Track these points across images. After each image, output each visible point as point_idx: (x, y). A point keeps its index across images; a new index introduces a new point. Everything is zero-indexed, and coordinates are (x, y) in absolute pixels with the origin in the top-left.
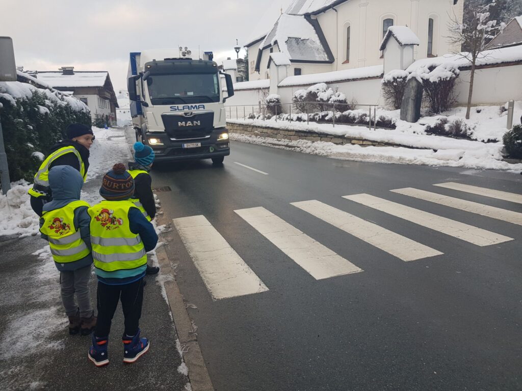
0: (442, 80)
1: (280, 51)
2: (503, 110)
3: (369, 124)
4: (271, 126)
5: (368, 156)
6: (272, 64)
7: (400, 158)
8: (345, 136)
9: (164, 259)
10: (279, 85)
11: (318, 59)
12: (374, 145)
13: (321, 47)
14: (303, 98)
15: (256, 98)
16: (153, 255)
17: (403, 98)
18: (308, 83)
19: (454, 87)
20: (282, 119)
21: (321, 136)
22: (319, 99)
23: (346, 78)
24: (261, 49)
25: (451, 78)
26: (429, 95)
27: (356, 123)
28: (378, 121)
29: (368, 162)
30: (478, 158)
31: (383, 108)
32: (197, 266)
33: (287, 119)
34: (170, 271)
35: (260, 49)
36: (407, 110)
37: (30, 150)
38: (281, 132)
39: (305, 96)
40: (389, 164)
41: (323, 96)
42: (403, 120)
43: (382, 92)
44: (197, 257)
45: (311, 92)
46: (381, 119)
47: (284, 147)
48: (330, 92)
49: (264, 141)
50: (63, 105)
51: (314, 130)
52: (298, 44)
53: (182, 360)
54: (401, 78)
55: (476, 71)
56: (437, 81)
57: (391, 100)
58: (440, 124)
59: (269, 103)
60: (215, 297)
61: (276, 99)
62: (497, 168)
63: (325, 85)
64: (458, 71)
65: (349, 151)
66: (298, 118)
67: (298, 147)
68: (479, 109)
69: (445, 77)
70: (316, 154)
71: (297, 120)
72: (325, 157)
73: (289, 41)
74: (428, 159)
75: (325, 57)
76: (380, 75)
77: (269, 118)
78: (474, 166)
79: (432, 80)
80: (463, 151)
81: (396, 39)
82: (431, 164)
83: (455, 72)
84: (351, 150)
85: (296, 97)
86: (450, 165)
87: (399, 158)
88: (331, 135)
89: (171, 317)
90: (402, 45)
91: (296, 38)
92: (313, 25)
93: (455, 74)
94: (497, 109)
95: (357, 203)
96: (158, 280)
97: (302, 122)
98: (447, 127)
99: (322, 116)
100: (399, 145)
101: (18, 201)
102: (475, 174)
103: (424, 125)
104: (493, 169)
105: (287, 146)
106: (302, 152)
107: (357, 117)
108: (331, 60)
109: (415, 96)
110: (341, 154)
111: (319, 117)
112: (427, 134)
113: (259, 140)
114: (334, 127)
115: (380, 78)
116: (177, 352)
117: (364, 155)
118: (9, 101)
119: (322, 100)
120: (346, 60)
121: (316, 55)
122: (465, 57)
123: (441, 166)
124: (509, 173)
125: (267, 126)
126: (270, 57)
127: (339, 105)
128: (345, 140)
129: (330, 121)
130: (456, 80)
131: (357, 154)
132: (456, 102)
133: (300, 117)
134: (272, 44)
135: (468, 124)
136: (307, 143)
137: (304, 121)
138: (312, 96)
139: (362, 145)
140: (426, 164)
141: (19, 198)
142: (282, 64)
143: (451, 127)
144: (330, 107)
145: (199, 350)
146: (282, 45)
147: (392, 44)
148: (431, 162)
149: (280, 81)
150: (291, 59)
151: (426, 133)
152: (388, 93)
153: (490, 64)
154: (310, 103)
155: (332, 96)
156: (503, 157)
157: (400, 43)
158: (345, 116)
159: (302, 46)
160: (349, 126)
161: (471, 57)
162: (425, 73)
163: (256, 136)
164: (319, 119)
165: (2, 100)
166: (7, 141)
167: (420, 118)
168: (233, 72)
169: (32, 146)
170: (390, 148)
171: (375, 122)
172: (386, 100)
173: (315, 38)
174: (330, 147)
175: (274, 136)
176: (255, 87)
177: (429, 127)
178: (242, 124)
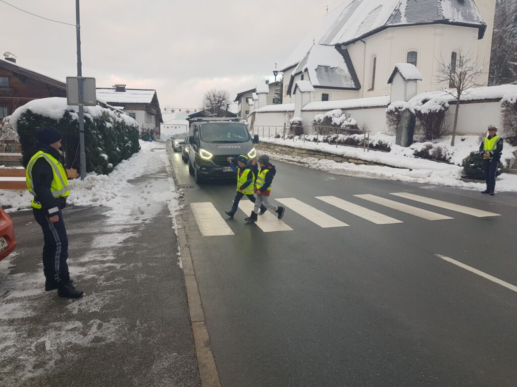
0: (432, 112)
4: (289, 145)
5: (358, 172)
6: (297, 90)
7: (381, 175)
8: (344, 156)
9: (179, 220)
10: (303, 109)
11: (345, 86)
12: (366, 164)
13: (349, 75)
14: (321, 122)
15: (282, 120)
18: (328, 109)
19: (446, 118)
20: (302, 139)
21: (326, 154)
22: (333, 123)
25: (440, 110)
26: (423, 124)
27: (359, 145)
28: (377, 145)
29: (356, 177)
30: (442, 177)
31: (386, 134)
33: (306, 139)
35: (292, 75)
36: (401, 137)
37: (99, 152)
38: (296, 150)
39: (322, 120)
41: (337, 121)
42: (398, 144)
43: (386, 119)
44: (199, 220)
45: (327, 117)
46: (379, 143)
47: (296, 163)
48: (343, 117)
49: (282, 157)
50: (120, 121)
52: (327, 71)
55: (460, 105)
57: (393, 127)
58: (425, 149)
59: (292, 124)
60: (203, 235)
61: (299, 122)
62: (453, 185)
63: (341, 111)
64: (447, 105)
65: (345, 168)
67: (307, 164)
68: (464, 138)
69: (434, 110)
70: (320, 170)
71: (313, 141)
72: (326, 173)
73: (318, 69)
74: (402, 176)
75: (352, 84)
76: (387, 104)
77: (291, 138)
78: (436, 183)
79: (423, 112)
80: (432, 171)
81: (401, 75)
82: (406, 180)
83: (445, 105)
84: (347, 167)
85: (315, 121)
86: (418, 182)
88: (333, 154)
89: (178, 240)
90: (405, 80)
91: (325, 67)
92: (343, 55)
93: (445, 107)
96: (174, 227)
97: (317, 142)
98: (431, 152)
99: (334, 138)
100: (384, 165)
101: (91, 185)
102: (434, 189)
103: (413, 149)
104: (450, 186)
105: (299, 162)
106: (310, 167)
107: (360, 140)
108: (358, 87)
109: (409, 124)
111: (331, 139)
113: (278, 157)
114: (337, 147)
115: (386, 107)
117: (355, 172)
118: (89, 119)
119: (335, 124)
120: (371, 87)
121: (344, 82)
122: (450, 93)
123: (411, 182)
125: (286, 144)
126: (296, 84)
127: (350, 129)
128: (344, 159)
130: (446, 112)
131: (350, 171)
132: (447, 131)
133: (316, 138)
134: (303, 71)
135: (448, 150)
136: (314, 160)
137: (319, 142)
138: (328, 120)
139: (357, 164)
140: (400, 180)
141: (91, 183)
142: (306, 91)
143: (434, 152)
144: (343, 131)
146: (312, 73)
147: (397, 78)
149: (304, 104)
150: (319, 85)
151: (414, 156)
152: (391, 120)
153: (475, 100)
154: (326, 126)
155: (345, 121)
156: (462, 177)
157: (404, 78)
158: (351, 139)
159: (330, 73)
160: (354, 148)
161: (456, 94)
162: (418, 105)
163: (276, 153)
164: (331, 141)
165: (86, 118)
166: (86, 145)
167: (412, 144)
168: (265, 96)
169: (101, 149)
170: (377, 167)
171: (374, 145)
172: (389, 127)
173: (344, 66)
174: (331, 164)
175: (290, 153)
176: (282, 109)
177: (416, 151)
178: (266, 142)
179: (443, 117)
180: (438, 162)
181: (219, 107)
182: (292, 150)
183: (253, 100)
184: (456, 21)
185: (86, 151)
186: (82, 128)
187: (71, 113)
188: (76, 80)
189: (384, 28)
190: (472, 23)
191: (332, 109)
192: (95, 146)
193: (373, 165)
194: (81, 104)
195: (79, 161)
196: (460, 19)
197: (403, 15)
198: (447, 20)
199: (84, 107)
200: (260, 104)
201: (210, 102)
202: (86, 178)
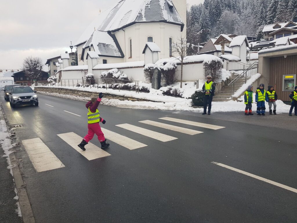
1: (94, 50)
2: (195, 84)
4: (88, 91)
5: (135, 106)
6: (89, 57)
7: (149, 107)
8: (125, 96)
10: (93, 68)
11: (115, 55)
12: (138, 101)
13: (117, 49)
15: (81, 75)
17: (153, 77)
18: (108, 68)
20: (95, 87)
21: (113, 96)
22: (113, 77)
24: (84, 48)
25: (173, 68)
26: (165, 76)
27: (131, 89)
28: (141, 89)
29: (134, 109)
30: (182, 106)
31: (145, 82)
33: (97, 87)
36: (154, 84)
38: (93, 94)
39: (107, 75)
40: (144, 110)
41: (115, 75)
42: (153, 88)
43: (144, 74)
45: (110, 73)
48: (119, 73)
49: (84, 99)
52: (104, 47)
54: (152, 67)
55: (183, 65)
56: (167, 70)
57: (148, 78)
58: (168, 90)
59: (87, 78)
61: (92, 76)
62: (189, 110)
63: (117, 70)
64: (176, 65)
68: (186, 83)
69: (170, 68)
70: (110, 106)
71: (102, 88)
72: (115, 107)
73: (99, 45)
74: (161, 107)
75: (119, 54)
76: (143, 65)
77: (88, 86)
78: (180, 110)
79: (164, 70)
80: (176, 103)
81: (150, 49)
82: (162, 109)
84: (127, 103)
85: (102, 75)
86: (170, 109)
88: (118, 96)
90: (152, 52)
91: (103, 44)
92: (112, 37)
93: (175, 67)
94: (193, 83)
97: (105, 88)
98: (171, 92)
99: (115, 86)
100: (149, 101)
102: (179, 113)
103: (162, 91)
104: (187, 111)
106: (104, 104)
107: (132, 86)
108: (123, 56)
109: (158, 77)
110: (122, 105)
113: (81, 98)
114: (119, 91)
115: (143, 67)
117: (133, 106)
119: (115, 77)
120: (130, 56)
121: (115, 53)
122: (178, 59)
123: (166, 110)
124: (193, 112)
125: (86, 91)
126: (88, 53)
127: (124, 80)
128: (125, 98)
129: (118, 89)
130: (176, 70)
131: (130, 105)
132: (177, 80)
133: (104, 86)
134: (90, 46)
135: (180, 90)
136: (106, 100)
138: (110, 75)
139: (133, 101)
140: (160, 109)
142: (94, 57)
143: (173, 92)
144: (120, 81)
146: (96, 47)
147: (148, 51)
149: (93, 66)
150: (100, 54)
151: (163, 94)
152: (147, 74)
153: (190, 63)
154: (109, 79)
155: (120, 76)
156: (192, 105)
157: (151, 51)
158: (126, 86)
159: (106, 48)
161: (181, 59)
162: (161, 66)
163: (80, 96)
167: (160, 87)
168: (67, 60)
170: (145, 102)
171: (140, 89)
172: (146, 78)
173: (114, 44)
174: (117, 102)
175: (89, 96)
176: (80, 69)
177: (164, 91)
178: (72, 89)
179: (175, 72)
180: (176, 97)
181: (35, 68)
182: (90, 94)
183: (59, 63)
184: (170, 21)
189: (134, 23)
190: (178, 23)
191: (112, 69)
193: (142, 101)
196: (172, 21)
197: (143, 16)
198: (166, 20)
200: (64, 65)
201: (28, 65)
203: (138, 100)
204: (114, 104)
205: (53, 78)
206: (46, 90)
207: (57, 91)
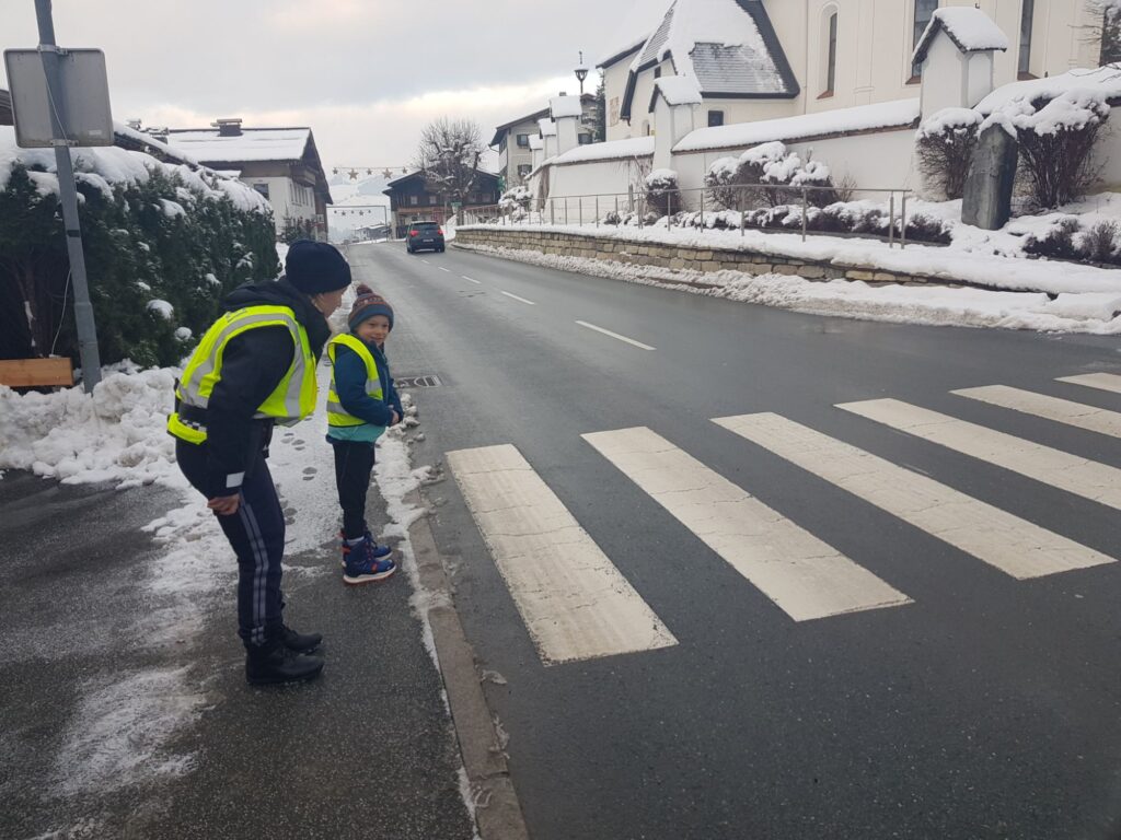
0: (1066, 129)
1: (676, 73)
3: (887, 235)
4: (657, 240)
5: (888, 308)
6: (660, 102)
7: (966, 314)
8: (832, 262)
9: (427, 551)
10: (676, 148)
11: (761, 90)
12: (901, 283)
13: (768, 62)
14: (729, 176)
15: (624, 178)
16: (403, 539)
17: (970, 174)
18: (740, 143)
19: (1094, 147)
20: (681, 225)
21: (774, 261)
22: (766, 178)
23: (831, 129)
24: (635, 71)
25: (1087, 124)
26: (1031, 165)
27: (855, 231)
28: (909, 228)
29: (888, 323)
31: (919, 197)
32: (502, 571)
33: (692, 223)
34: (442, 582)
35: (631, 72)
36: (978, 202)
37: (142, 297)
38: (680, 253)
39: (734, 172)
40: (938, 327)
41: (776, 170)
42: (969, 224)
43: (917, 160)
44: (502, 548)
45: (749, 162)
46: (915, 222)
47: (685, 287)
48: (792, 161)
49: (641, 273)
50: (217, 199)
51: (757, 248)
52: (717, 56)
53: (475, 829)
54: (964, 126)
56: (1054, 133)
57: (937, 178)
58: (1060, 234)
59: (651, 188)
60: (548, 656)
61: (669, 180)
63: (781, 147)
64: (1105, 108)
65: (842, 297)
66: (718, 220)
67: (719, 287)
69: (1073, 123)
70: (762, 304)
71: (715, 226)
72: (784, 311)
73: (697, 51)
74: (1035, 316)
75: (778, 85)
76: (912, 120)
77: (651, 222)
79: (1040, 131)
81: (953, 38)
82: (1044, 326)
83: (1099, 110)
84: (845, 293)
85: (713, 175)
86: (1092, 331)
87: (962, 313)
88: (797, 259)
89: (447, 704)
90: (965, 52)
91: (713, 45)
92: (752, 15)
93: (1099, 115)
95: (874, 422)
96: (416, 604)
97: (727, 230)
98: (1077, 240)
99: (774, 216)
100: (963, 283)
101: (117, 406)
103: (1020, 235)
105: (693, 284)
106: (729, 297)
107: (857, 217)
108: (792, 91)
109: (1000, 167)
110: (823, 302)
111: (768, 218)
112: (1028, 257)
113: (630, 271)
114: (804, 240)
115: (911, 128)
116: (462, 805)
117: (877, 306)
118: (99, 191)
119: (774, 179)
120: (826, 89)
121: (759, 80)
123: (1068, 334)
125: (649, 239)
126: (656, 87)
127: (813, 191)
128: (831, 270)
129: (793, 227)
130: (1100, 130)
131: (861, 303)
132: (1098, 180)
133: (722, 218)
134: (660, 58)
136: (740, 278)
137: (733, 228)
138: (752, 171)
139: (871, 282)
140: (1030, 327)
141: (119, 400)
142: (682, 101)
143: (1087, 240)
144: (793, 195)
145: (516, 804)
146: (682, 60)
147: (941, 48)
148: (1043, 322)
149: (677, 138)
150: (702, 90)
151: (1025, 254)
152: (930, 161)
154: (744, 186)
155: (798, 171)
157: (961, 47)
158: (828, 216)
159: (725, 60)
160: (840, 239)
162: (1022, 113)
163: (624, 263)
164: (768, 224)
165: (84, 187)
166: (93, 276)
167: (1008, 220)
168: (572, 122)
169: (147, 287)
170: (941, 289)
171: (902, 229)
172: (927, 178)
173: (756, 42)
174: (796, 287)
175: (663, 260)
176: (621, 153)
177: (1032, 240)
178: (591, 235)
179: (1092, 143)
180: (1101, 267)
181: (458, 159)
182: (667, 253)
183: (541, 137)
185: (94, 298)
186: (72, 221)
187: (33, 175)
188: (38, 60)
191: (760, 143)
192: (127, 277)
193: (923, 284)
194: (61, 142)
195: (72, 333)
199: (71, 150)
200: (557, 144)
201: (435, 151)
202: (99, 385)
203: (901, 279)
204: (778, 299)
205: (519, 196)
206: (495, 238)
207: (536, 242)
